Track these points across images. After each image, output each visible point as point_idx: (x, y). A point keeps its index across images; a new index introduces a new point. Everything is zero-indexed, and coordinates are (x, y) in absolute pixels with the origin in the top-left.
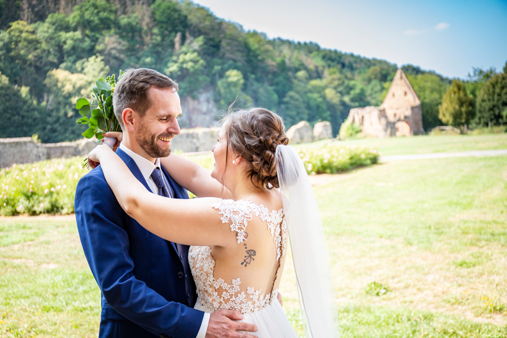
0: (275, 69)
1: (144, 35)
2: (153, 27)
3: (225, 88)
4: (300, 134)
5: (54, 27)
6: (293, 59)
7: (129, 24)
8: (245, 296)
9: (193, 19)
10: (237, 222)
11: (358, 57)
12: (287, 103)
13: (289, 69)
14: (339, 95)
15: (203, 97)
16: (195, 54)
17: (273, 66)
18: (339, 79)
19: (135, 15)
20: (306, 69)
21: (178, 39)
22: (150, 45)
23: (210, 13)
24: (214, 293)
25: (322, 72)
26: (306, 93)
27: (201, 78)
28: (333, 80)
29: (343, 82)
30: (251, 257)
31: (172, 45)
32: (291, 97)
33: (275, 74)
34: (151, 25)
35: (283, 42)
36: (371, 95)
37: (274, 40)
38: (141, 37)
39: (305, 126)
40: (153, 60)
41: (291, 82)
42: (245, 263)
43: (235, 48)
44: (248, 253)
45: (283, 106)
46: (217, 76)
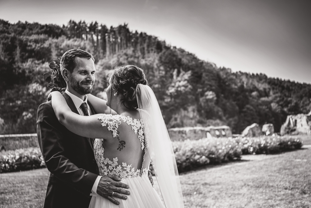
0: (237, 91)
1: (155, 71)
2: (160, 66)
3: (205, 103)
4: (253, 131)
5: (102, 67)
6: (249, 84)
7: (146, 64)
8: (121, 168)
9: (185, 60)
10: (112, 125)
11: (294, 83)
12: (245, 112)
13: (246, 91)
14: (280, 107)
15: (190, 109)
16: (186, 82)
17: (235, 89)
18: (280, 97)
19: (150, 59)
20: (257, 90)
21: (175, 73)
22: (158, 77)
23: (195, 57)
24: (105, 167)
25: (269, 92)
26: (257, 106)
27: (190, 97)
28: (276, 97)
29: (283, 99)
30: (123, 145)
31: (172, 76)
32: (248, 109)
33: (237, 94)
34: (159, 65)
35: (242, 74)
36: (302, 107)
37: (237, 72)
38: (153, 72)
39: (256, 126)
40: (160, 86)
41: (248, 99)
42: (120, 149)
43: (211, 78)
44: (121, 143)
45: (242, 114)
46: (200, 96)
